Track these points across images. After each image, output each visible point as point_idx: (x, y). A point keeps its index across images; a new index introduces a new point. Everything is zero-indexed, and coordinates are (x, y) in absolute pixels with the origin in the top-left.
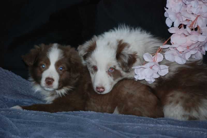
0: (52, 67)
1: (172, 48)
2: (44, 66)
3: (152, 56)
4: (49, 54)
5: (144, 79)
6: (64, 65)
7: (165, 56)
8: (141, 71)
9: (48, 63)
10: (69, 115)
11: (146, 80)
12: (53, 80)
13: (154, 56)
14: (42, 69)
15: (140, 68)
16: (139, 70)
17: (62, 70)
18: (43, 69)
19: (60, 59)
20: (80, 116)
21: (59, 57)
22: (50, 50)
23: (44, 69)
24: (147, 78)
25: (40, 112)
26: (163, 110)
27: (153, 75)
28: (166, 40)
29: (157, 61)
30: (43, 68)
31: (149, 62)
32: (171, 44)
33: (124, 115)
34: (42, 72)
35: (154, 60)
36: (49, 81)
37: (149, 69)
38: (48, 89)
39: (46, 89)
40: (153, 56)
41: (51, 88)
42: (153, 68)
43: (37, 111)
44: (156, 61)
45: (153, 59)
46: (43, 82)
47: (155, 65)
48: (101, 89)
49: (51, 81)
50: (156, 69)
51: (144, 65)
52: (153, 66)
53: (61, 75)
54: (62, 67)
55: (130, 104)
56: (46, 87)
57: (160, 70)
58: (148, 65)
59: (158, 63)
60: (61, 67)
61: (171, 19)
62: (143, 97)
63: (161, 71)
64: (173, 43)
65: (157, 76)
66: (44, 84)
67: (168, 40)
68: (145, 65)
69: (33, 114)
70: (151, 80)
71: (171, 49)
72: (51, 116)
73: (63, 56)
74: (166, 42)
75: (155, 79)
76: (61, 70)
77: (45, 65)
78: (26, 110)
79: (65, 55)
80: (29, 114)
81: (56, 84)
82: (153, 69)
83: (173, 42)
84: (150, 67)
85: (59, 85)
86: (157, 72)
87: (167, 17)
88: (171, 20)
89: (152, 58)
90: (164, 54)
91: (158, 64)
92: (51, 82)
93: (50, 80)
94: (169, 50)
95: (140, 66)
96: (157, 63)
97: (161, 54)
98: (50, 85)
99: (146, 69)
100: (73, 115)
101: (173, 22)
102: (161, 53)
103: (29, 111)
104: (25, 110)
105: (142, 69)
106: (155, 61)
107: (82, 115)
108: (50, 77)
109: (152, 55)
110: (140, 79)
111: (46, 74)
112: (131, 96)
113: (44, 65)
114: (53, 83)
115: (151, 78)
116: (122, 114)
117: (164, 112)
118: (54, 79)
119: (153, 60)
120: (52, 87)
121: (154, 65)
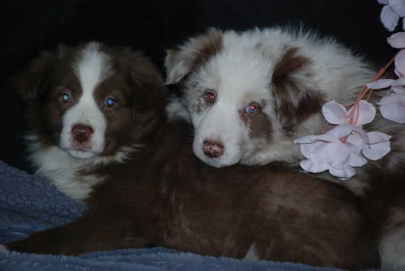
0: (87, 99)
1: (401, 88)
2: (66, 98)
3: (345, 109)
4: (77, 66)
5: (327, 171)
6: (117, 93)
7: (381, 109)
8: (317, 149)
9: (76, 89)
10: (130, 265)
11: (330, 172)
12: (90, 130)
13: (351, 110)
14: (64, 104)
15: (313, 142)
16: (312, 147)
17: (113, 106)
18: (66, 104)
19: (104, 78)
20: (159, 266)
21: (102, 74)
22: (81, 58)
23: (69, 104)
24: (334, 168)
25: (55, 256)
26: (379, 247)
27: (348, 158)
28: (384, 66)
29: (358, 121)
30: (66, 102)
31: (338, 125)
32: (396, 78)
33: (272, 263)
34: (62, 112)
35: (352, 120)
36: (82, 134)
37: (339, 143)
38: (80, 153)
39: (74, 153)
40: (348, 108)
41: (86, 151)
42: (348, 140)
43: (46, 256)
44: (356, 122)
45: (348, 117)
46: (66, 137)
47: (353, 133)
48: (215, 148)
49: (85, 133)
50: (357, 142)
51: (325, 133)
52: (348, 136)
53: (109, 119)
54: (112, 99)
55: (288, 236)
56: (75, 149)
57: (367, 146)
58: (334, 134)
59: (361, 127)
60: (109, 99)
61: (394, 9)
62: (323, 215)
63: (370, 148)
64: (402, 75)
65: (361, 162)
66: (70, 140)
67: (386, 67)
68: (328, 132)
69: (36, 262)
70: (345, 172)
71: (395, 90)
72: (83, 266)
73: (112, 69)
74: (382, 71)
75: (354, 170)
76: (109, 106)
77: (68, 93)
78: (19, 254)
79: (116, 65)
80: (26, 263)
81: (98, 140)
82: (349, 144)
83: (400, 71)
84: (340, 139)
85: (107, 143)
86: (359, 152)
87: (385, 3)
88: (394, 12)
89: (344, 114)
90: (378, 104)
91: (362, 132)
92: (86, 135)
93: (84, 131)
94: (390, 93)
95: (314, 138)
96: (358, 127)
97: (370, 104)
98: (83, 143)
99: (330, 145)
100: (139, 263)
101: (402, 16)
102: (369, 102)
103: (25, 254)
104: (14, 253)
105: (319, 143)
106: (354, 121)
107: (164, 264)
108: (84, 122)
109: (346, 107)
110: (315, 170)
111: (71, 117)
112: (291, 215)
113: (68, 95)
114: (91, 137)
115: (345, 166)
116: (268, 260)
117: (380, 253)
118: (93, 127)
119: (349, 119)
120: (90, 148)
121: (351, 133)
